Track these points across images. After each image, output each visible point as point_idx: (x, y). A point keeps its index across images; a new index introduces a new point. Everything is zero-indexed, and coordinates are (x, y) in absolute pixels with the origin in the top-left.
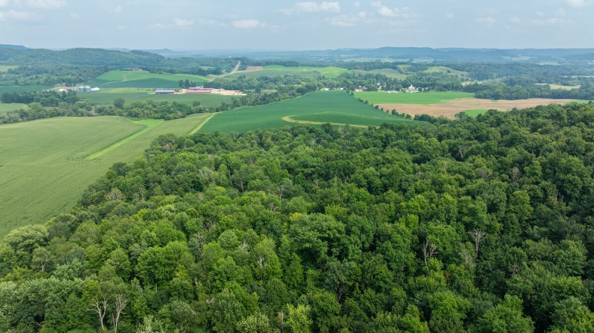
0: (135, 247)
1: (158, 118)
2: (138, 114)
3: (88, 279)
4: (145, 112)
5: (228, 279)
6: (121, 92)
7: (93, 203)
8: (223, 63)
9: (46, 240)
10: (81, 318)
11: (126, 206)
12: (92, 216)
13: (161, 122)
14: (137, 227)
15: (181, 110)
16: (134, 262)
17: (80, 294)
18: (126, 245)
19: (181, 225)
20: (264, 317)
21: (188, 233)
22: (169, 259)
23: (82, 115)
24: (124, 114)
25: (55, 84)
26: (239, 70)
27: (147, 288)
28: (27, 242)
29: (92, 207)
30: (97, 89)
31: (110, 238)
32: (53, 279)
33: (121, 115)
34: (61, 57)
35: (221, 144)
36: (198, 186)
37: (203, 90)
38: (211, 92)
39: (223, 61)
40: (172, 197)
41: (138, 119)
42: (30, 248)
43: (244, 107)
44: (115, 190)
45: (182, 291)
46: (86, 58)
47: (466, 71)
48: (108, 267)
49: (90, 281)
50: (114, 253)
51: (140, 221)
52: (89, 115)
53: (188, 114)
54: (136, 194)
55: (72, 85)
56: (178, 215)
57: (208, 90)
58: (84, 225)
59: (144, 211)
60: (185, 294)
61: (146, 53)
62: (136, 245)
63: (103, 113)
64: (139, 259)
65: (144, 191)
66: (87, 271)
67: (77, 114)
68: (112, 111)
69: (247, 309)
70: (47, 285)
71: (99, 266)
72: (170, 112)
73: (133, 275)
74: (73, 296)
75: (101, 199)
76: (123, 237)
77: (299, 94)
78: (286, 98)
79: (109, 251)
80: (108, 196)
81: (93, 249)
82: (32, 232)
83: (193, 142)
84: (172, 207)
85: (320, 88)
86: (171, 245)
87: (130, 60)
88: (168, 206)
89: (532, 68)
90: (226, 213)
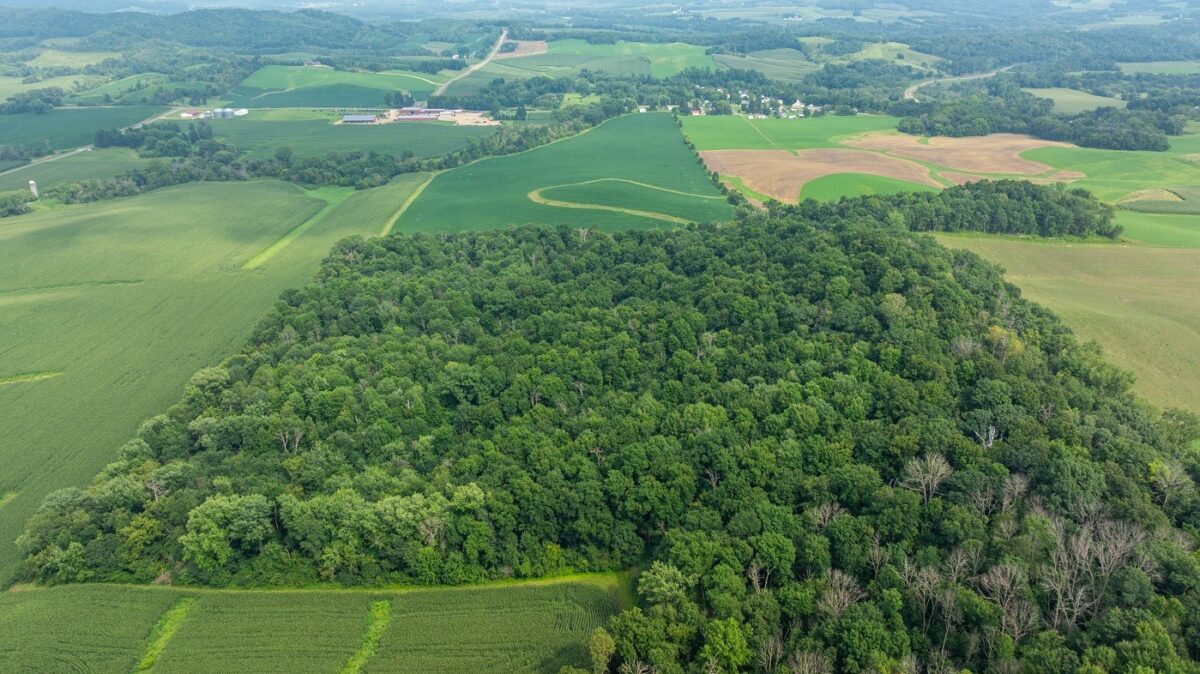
0: (309, 391)
1: (345, 185)
2: (315, 178)
3: (272, 416)
4: (325, 173)
5: (380, 417)
6: (285, 119)
7: (265, 341)
8: (473, 33)
9: (228, 382)
10: (269, 446)
11: (300, 349)
12: (268, 359)
13: (350, 194)
14: (310, 373)
15: (380, 172)
16: (308, 403)
17: (267, 428)
18: (301, 389)
19: (351, 371)
20: (402, 443)
21: (356, 379)
22: (336, 401)
23: (228, 178)
24: (292, 177)
25: (172, 101)
26: (502, 51)
27: (319, 423)
28: (213, 384)
29: (265, 346)
30: (243, 112)
31: (288, 382)
32: (244, 416)
33: (288, 179)
34: (172, 29)
35: (422, 252)
36: (377, 325)
37: (426, 112)
38: (440, 118)
39: (475, 29)
40: (347, 338)
41: (315, 186)
42: (216, 391)
43: (486, 158)
44: (288, 328)
45: (345, 426)
46: (218, 32)
47: (936, 54)
48: (287, 407)
49: (274, 418)
50: (292, 396)
51: (314, 367)
52: (239, 178)
53: (392, 176)
54: (310, 333)
55: (201, 101)
56: (348, 361)
57: (434, 112)
58: (261, 368)
59: (318, 355)
60: (348, 428)
61: (329, 15)
62: (310, 389)
63: (258, 171)
64: (312, 401)
65: (318, 329)
66: (271, 410)
67: (219, 176)
68: (273, 170)
69: (392, 437)
70: (241, 420)
71: (280, 407)
72: (364, 176)
73: (307, 413)
74: (262, 429)
75: (272, 338)
76: (299, 382)
77: (586, 124)
78: (562, 137)
79: (287, 394)
80: (282, 335)
81: (274, 393)
82: (215, 377)
83: (385, 250)
84: (344, 352)
85: (630, 109)
86: (339, 389)
87: (298, 36)
88: (340, 351)
89: (1077, 44)
90: (390, 360)
